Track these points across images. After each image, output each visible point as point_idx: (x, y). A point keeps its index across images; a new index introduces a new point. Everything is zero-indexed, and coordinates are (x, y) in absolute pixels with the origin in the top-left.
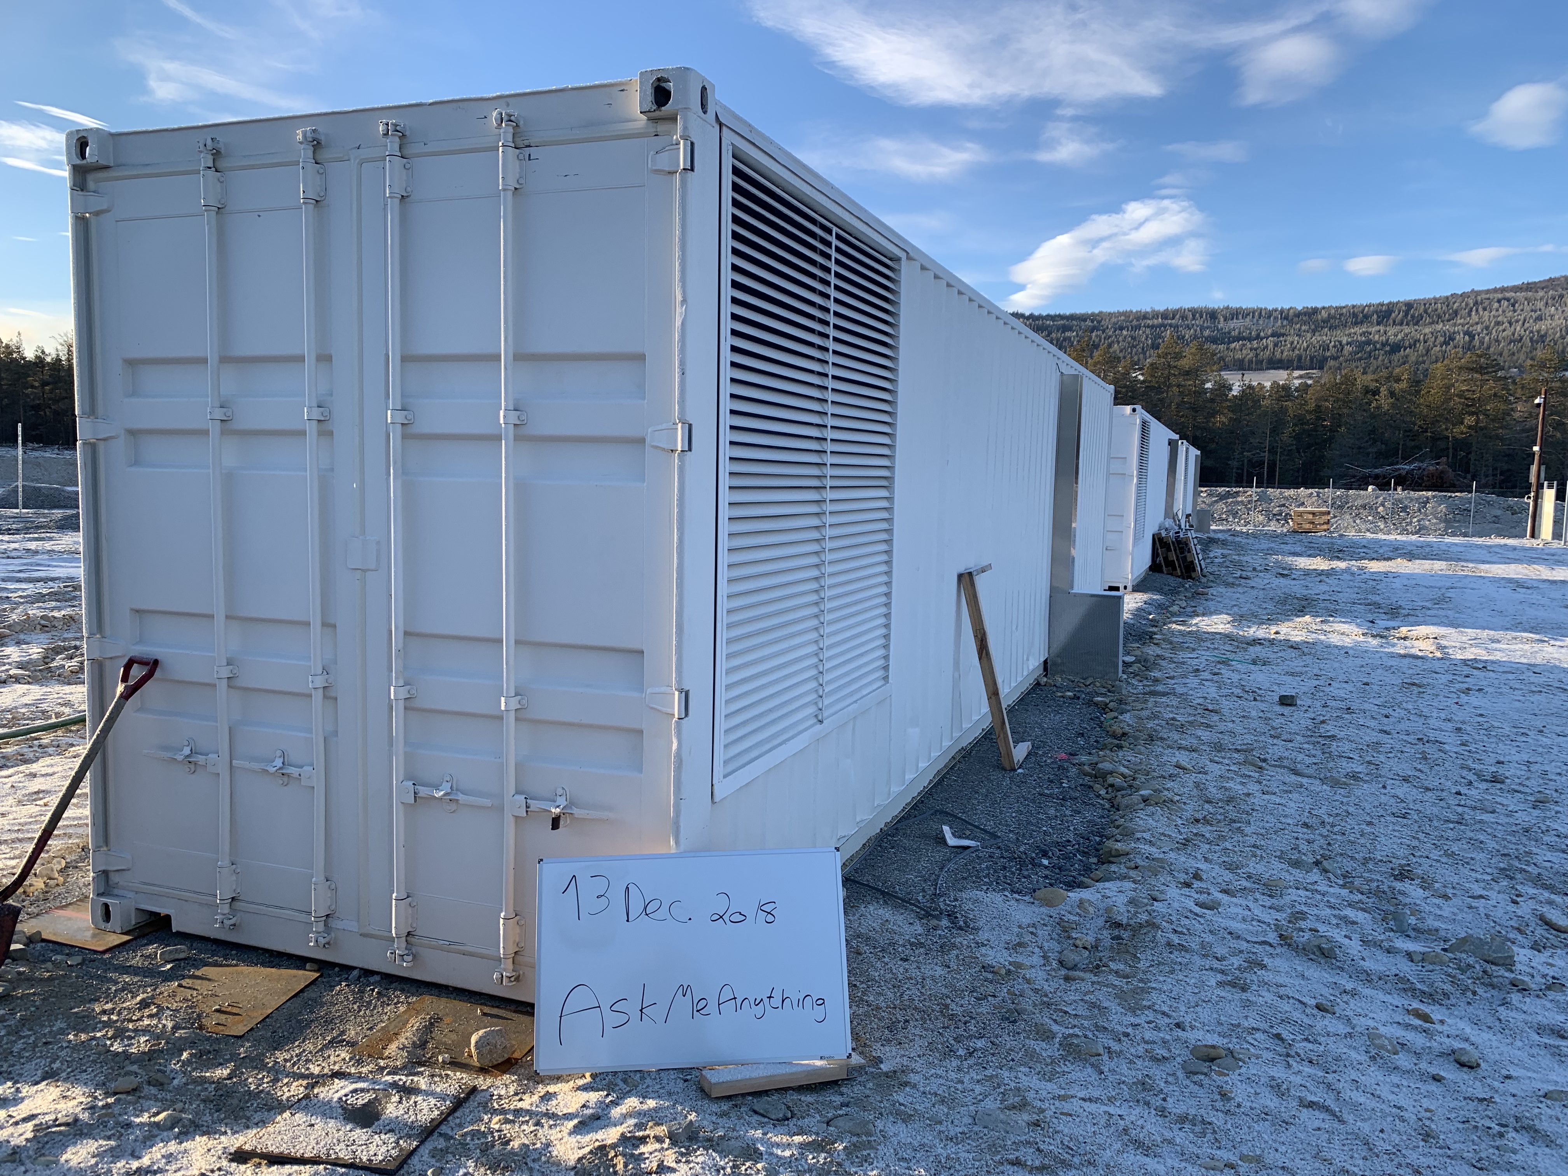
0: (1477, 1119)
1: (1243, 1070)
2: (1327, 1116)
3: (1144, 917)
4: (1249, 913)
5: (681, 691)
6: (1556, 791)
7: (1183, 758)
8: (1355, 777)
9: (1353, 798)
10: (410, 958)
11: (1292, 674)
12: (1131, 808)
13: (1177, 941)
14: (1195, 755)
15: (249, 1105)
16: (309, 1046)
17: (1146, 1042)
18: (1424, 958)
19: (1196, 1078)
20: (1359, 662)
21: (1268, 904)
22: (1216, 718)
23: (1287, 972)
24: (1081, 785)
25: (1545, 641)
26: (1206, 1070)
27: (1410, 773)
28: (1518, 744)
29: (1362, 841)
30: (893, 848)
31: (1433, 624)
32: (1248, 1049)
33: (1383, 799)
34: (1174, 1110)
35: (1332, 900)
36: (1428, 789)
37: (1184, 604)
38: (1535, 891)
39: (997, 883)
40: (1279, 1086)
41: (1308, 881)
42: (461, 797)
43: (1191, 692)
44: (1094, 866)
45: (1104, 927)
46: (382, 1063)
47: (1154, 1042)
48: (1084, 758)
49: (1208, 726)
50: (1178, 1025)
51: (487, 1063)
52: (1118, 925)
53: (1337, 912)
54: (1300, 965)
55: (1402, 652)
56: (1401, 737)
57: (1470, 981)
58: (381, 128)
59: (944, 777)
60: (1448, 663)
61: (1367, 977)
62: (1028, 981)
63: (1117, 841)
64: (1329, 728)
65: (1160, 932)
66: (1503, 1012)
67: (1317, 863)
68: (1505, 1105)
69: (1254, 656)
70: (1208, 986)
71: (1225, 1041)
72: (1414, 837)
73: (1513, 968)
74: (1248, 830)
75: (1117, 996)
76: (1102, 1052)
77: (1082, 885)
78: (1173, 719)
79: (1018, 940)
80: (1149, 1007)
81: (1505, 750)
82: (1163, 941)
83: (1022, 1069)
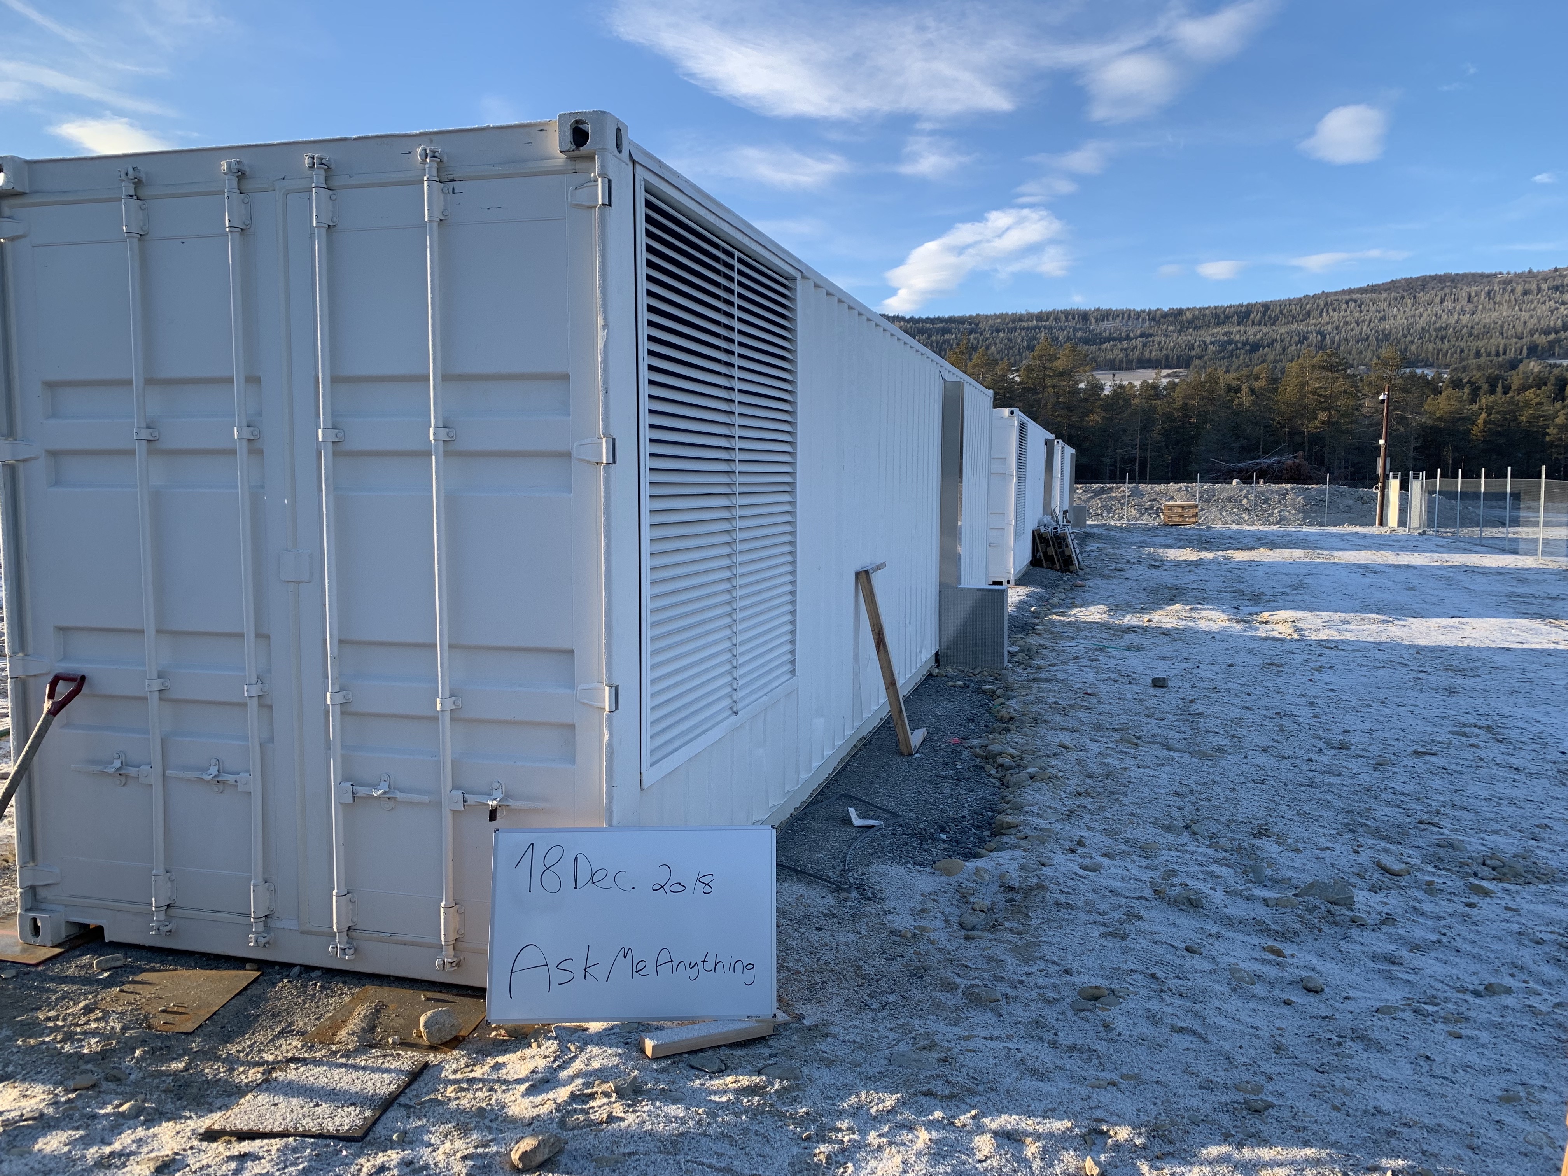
0: (1321, 1033)
1: (1123, 1005)
2: (1195, 1039)
3: (1035, 880)
4: (1127, 873)
5: (611, 686)
6: (1394, 754)
7: (1066, 738)
8: (1220, 749)
9: (1218, 768)
10: (352, 951)
11: (1164, 659)
12: (1020, 785)
13: (1064, 900)
14: (1077, 735)
15: (209, 1092)
16: (259, 1038)
17: (1039, 988)
18: (1278, 903)
19: (1082, 1014)
20: (1225, 645)
21: (1144, 864)
22: (1094, 700)
23: (1161, 922)
24: (974, 766)
25: (1389, 621)
26: (1091, 1008)
27: (1269, 744)
28: (1363, 714)
29: (1226, 806)
30: (803, 830)
31: (1291, 609)
32: (1128, 988)
33: (1245, 768)
34: (1065, 1042)
35: (1200, 858)
36: (1284, 758)
37: (1063, 596)
38: (1374, 842)
39: (900, 857)
40: (1153, 1016)
41: (1179, 843)
42: (399, 795)
43: (1071, 678)
44: (987, 839)
45: (999, 892)
46: (334, 1048)
47: (1046, 987)
48: (975, 742)
49: (1088, 708)
50: (1066, 972)
51: (436, 1041)
52: (1011, 889)
53: (1204, 868)
54: (1172, 915)
55: (1264, 635)
56: (1261, 712)
57: (1316, 921)
58: (307, 161)
59: (847, 764)
60: (1304, 644)
61: (1230, 922)
62: (932, 942)
63: (1007, 815)
64: (1197, 706)
65: (1049, 893)
66: (1344, 945)
67: (1187, 827)
68: (1344, 1020)
69: (1129, 643)
70: (1092, 937)
71: (1108, 982)
72: (1271, 800)
73: (1353, 907)
74: (1125, 800)
75: (1012, 950)
76: (1000, 999)
77: (977, 856)
78: (1056, 703)
79: (921, 907)
80: (1041, 958)
81: (1352, 721)
82: (1052, 901)
83: (930, 1017)
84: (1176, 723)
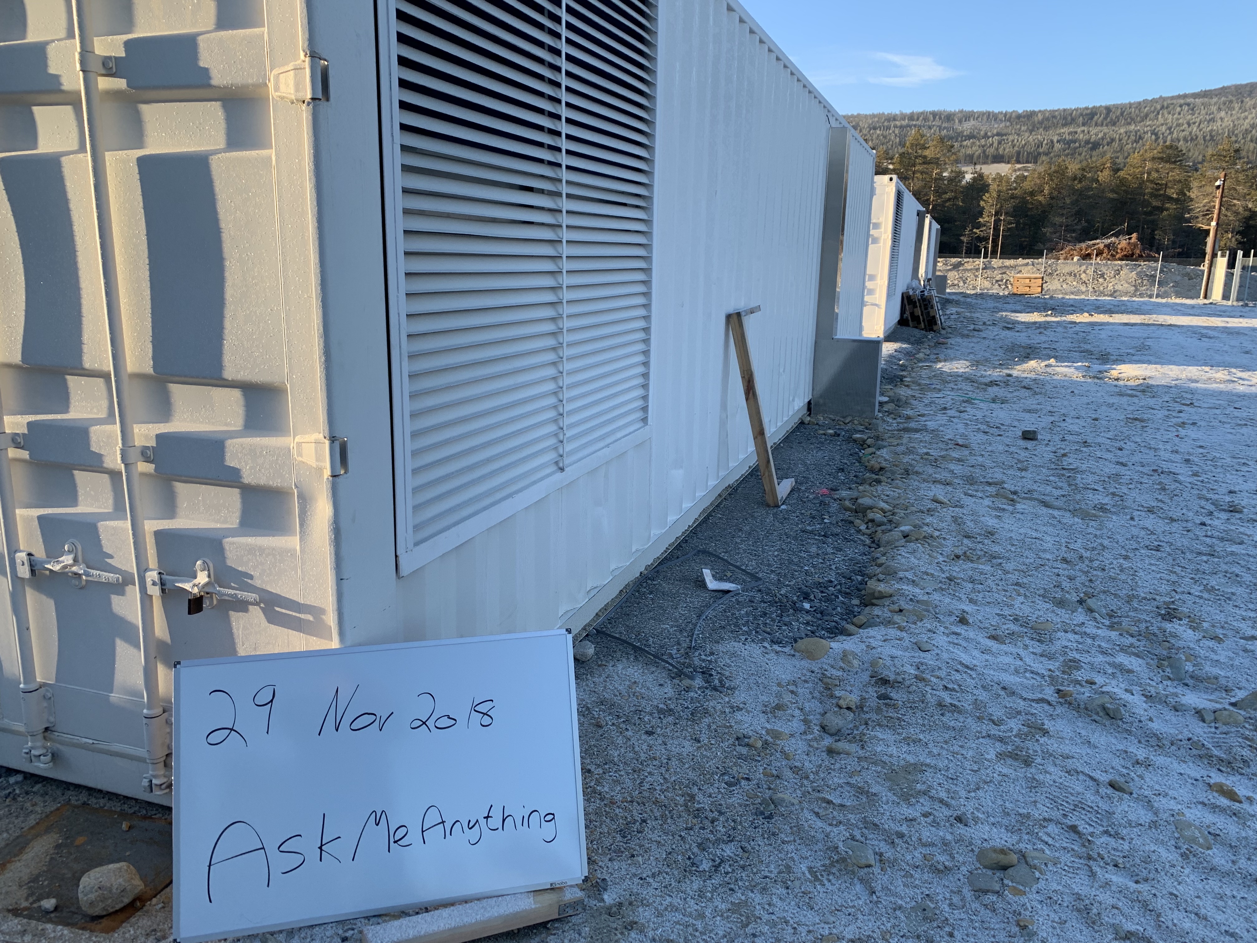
1: (1042, 884)
3: (912, 671)
4: (1021, 663)
5: (335, 439)
7: (939, 491)
8: (1102, 508)
9: (1105, 531)
10: (48, 759)
11: (1029, 411)
12: (893, 545)
13: (949, 700)
14: (950, 488)
17: (925, 845)
18: (1216, 717)
19: (986, 898)
20: (1085, 400)
21: (1038, 651)
22: (966, 452)
23: (1071, 739)
24: (842, 520)
26: (997, 887)
27: (1154, 504)
28: (1243, 473)
29: (1123, 577)
30: (651, 593)
32: (1043, 851)
33: (1135, 531)
35: (1103, 644)
36: (1172, 520)
37: (928, 352)
39: (757, 632)
40: (1088, 910)
41: (1075, 623)
43: (941, 428)
44: (856, 609)
45: (869, 683)
47: (933, 845)
48: (844, 493)
49: (960, 460)
50: (959, 819)
51: (99, 911)
52: (885, 682)
53: (1111, 659)
54: (1084, 728)
56: (1137, 468)
59: (710, 515)
61: (1159, 743)
62: (787, 756)
63: (879, 580)
64: (1070, 460)
65: (930, 690)
67: (1081, 602)
69: (993, 396)
70: (988, 760)
71: (1015, 839)
72: (1171, 572)
74: (1009, 566)
75: (887, 778)
76: (873, 863)
77: (844, 632)
78: (927, 454)
79: (776, 702)
80: (925, 793)
81: (1233, 480)
82: (932, 701)
84: (1052, 478)
